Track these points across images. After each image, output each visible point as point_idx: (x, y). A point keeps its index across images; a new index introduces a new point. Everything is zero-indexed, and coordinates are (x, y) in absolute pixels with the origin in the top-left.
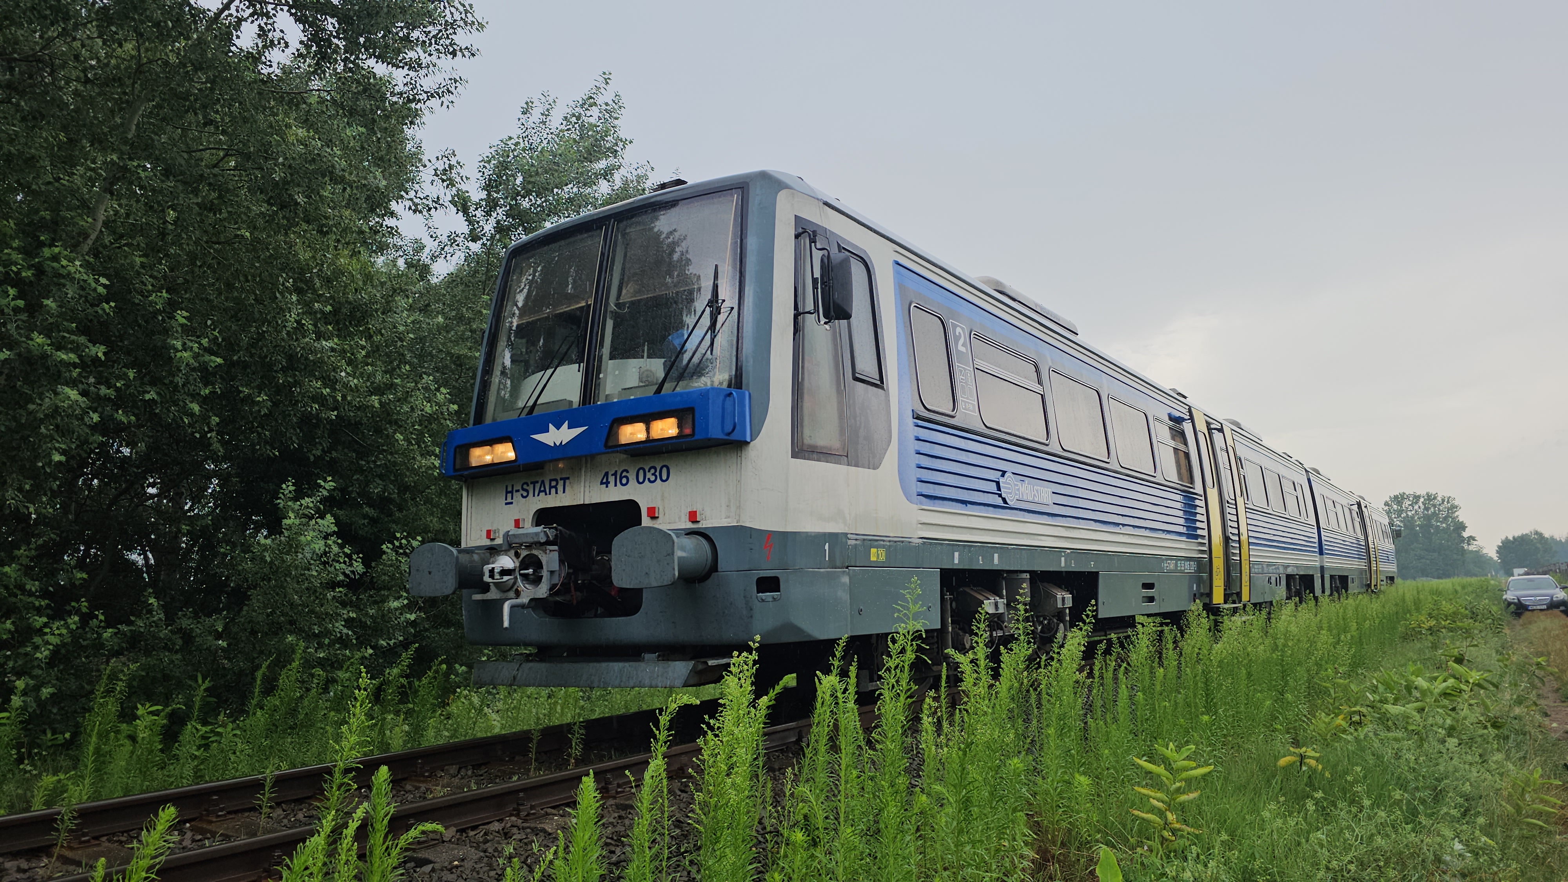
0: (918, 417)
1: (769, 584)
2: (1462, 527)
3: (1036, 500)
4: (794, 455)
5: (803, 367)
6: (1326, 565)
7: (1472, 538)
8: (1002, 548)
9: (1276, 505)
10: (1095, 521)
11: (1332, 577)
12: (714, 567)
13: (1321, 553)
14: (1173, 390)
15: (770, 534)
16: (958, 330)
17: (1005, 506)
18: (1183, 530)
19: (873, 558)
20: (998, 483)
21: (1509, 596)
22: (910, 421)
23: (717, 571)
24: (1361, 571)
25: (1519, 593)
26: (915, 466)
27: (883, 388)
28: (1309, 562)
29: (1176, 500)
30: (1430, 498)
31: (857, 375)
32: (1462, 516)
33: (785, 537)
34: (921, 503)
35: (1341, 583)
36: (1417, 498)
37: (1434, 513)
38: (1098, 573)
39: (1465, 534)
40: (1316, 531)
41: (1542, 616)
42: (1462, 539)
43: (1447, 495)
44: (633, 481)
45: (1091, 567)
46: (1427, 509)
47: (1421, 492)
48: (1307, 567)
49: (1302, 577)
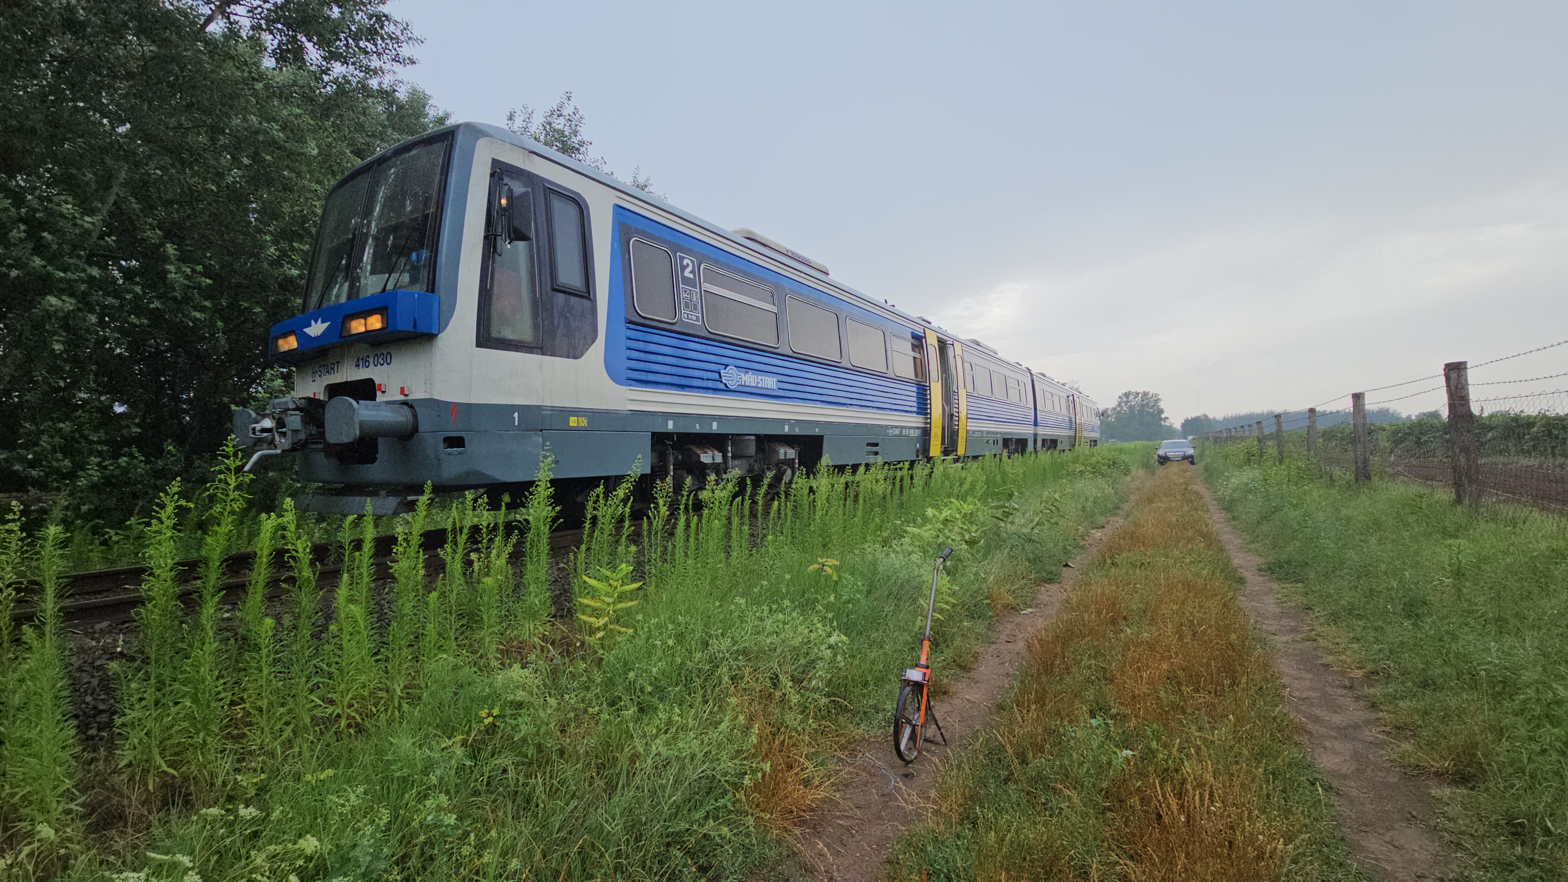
0: (630, 322)
1: (456, 442)
2: (1161, 411)
3: (760, 385)
4: (480, 344)
5: (492, 277)
6: (1039, 432)
7: (1166, 418)
8: (720, 418)
9: (999, 394)
10: (822, 401)
11: (1044, 441)
12: (415, 430)
13: (1036, 424)
14: (920, 318)
15: (455, 405)
16: (685, 262)
17: (727, 390)
18: (915, 409)
19: (571, 424)
20: (720, 373)
21: (1161, 452)
22: (623, 325)
23: (417, 431)
24: (1070, 437)
25: (1166, 450)
26: (625, 358)
27: (590, 299)
28: (1026, 431)
29: (912, 391)
30: (1145, 394)
31: (555, 287)
32: (1162, 405)
33: (468, 408)
34: (630, 385)
35: (1051, 444)
36: (1138, 394)
37: (1147, 404)
38: (822, 436)
39: (1163, 416)
40: (1033, 411)
41: (1176, 464)
42: (1161, 419)
43: (1155, 392)
44: (372, 365)
45: (817, 431)
46: (1143, 401)
47: (1141, 390)
48: (1024, 434)
49: (1018, 440)
